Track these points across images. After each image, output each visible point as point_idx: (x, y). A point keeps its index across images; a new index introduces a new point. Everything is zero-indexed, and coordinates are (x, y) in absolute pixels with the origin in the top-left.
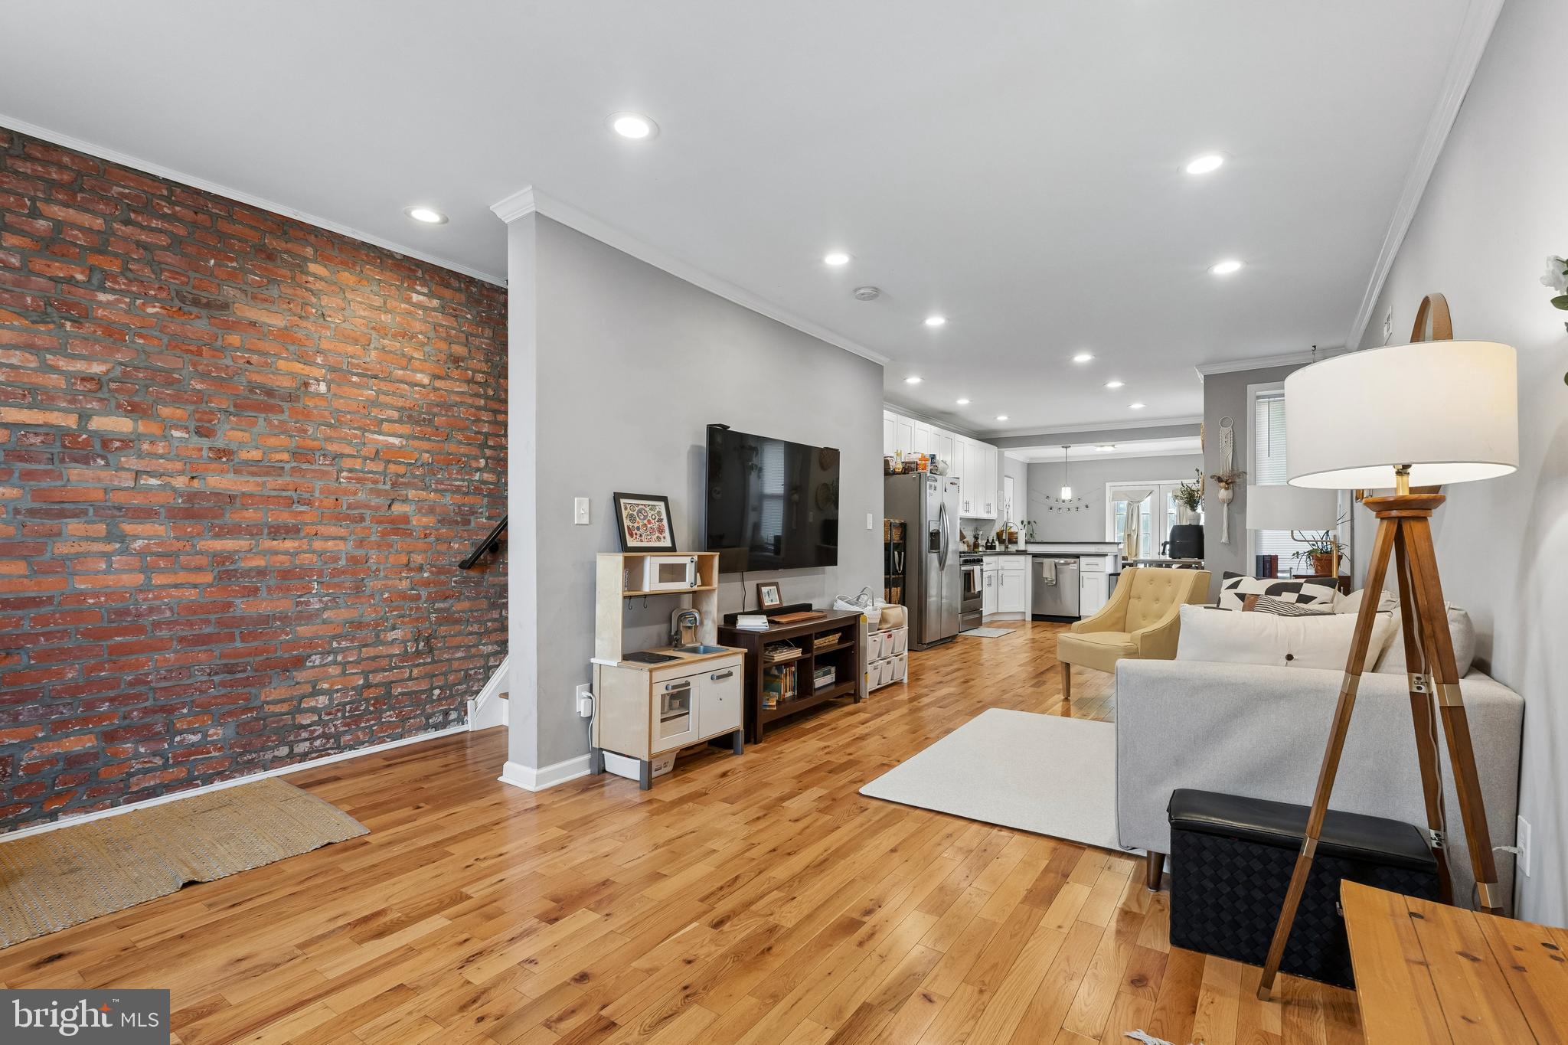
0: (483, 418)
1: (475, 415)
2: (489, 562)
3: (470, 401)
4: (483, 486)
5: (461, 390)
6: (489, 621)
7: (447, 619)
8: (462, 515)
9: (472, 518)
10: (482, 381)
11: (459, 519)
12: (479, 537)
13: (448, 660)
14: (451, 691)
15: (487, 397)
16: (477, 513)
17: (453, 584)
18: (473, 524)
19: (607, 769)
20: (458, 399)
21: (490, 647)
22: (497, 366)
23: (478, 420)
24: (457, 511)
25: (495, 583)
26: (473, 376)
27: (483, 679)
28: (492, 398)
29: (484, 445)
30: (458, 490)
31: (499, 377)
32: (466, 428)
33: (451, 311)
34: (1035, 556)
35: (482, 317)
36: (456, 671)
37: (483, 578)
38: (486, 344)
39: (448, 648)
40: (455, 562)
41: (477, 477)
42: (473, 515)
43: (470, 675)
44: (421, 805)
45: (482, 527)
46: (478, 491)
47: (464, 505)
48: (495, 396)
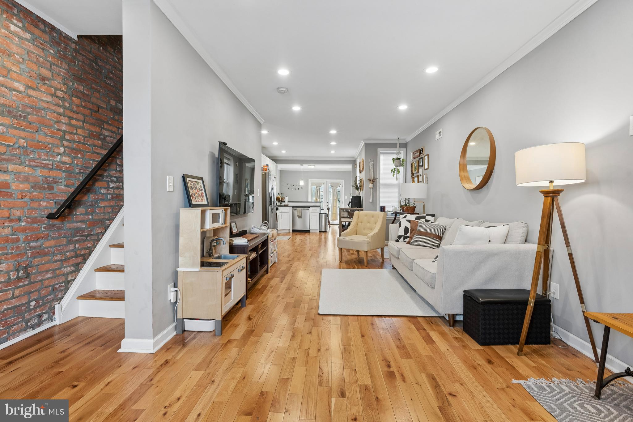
0: (62, 121)
1: (57, 118)
2: (66, 214)
3: (53, 108)
4: (62, 165)
5: (47, 100)
6: (68, 252)
7: (39, 253)
8: (48, 183)
9: (55, 186)
10: (61, 96)
11: (46, 186)
12: (60, 198)
13: (40, 281)
14: (43, 301)
15: (65, 108)
16: (58, 182)
17: (43, 229)
18: (55, 190)
19: (186, 329)
20: (45, 105)
21: (69, 268)
22: (71, 89)
23: (59, 122)
24: (44, 180)
25: (70, 227)
26: (55, 92)
27: (64, 289)
28: (68, 109)
29: (63, 139)
30: (45, 166)
31: (72, 96)
32: (51, 126)
33: (39, 44)
34: (293, 207)
35: (60, 54)
36: (46, 287)
37: (63, 224)
38: (63, 73)
39: (40, 272)
40: (44, 214)
41: (58, 158)
42: (55, 183)
43: (56, 288)
44: (75, 383)
45: (62, 192)
46: (59, 168)
47: (49, 177)
48: (70, 108)
